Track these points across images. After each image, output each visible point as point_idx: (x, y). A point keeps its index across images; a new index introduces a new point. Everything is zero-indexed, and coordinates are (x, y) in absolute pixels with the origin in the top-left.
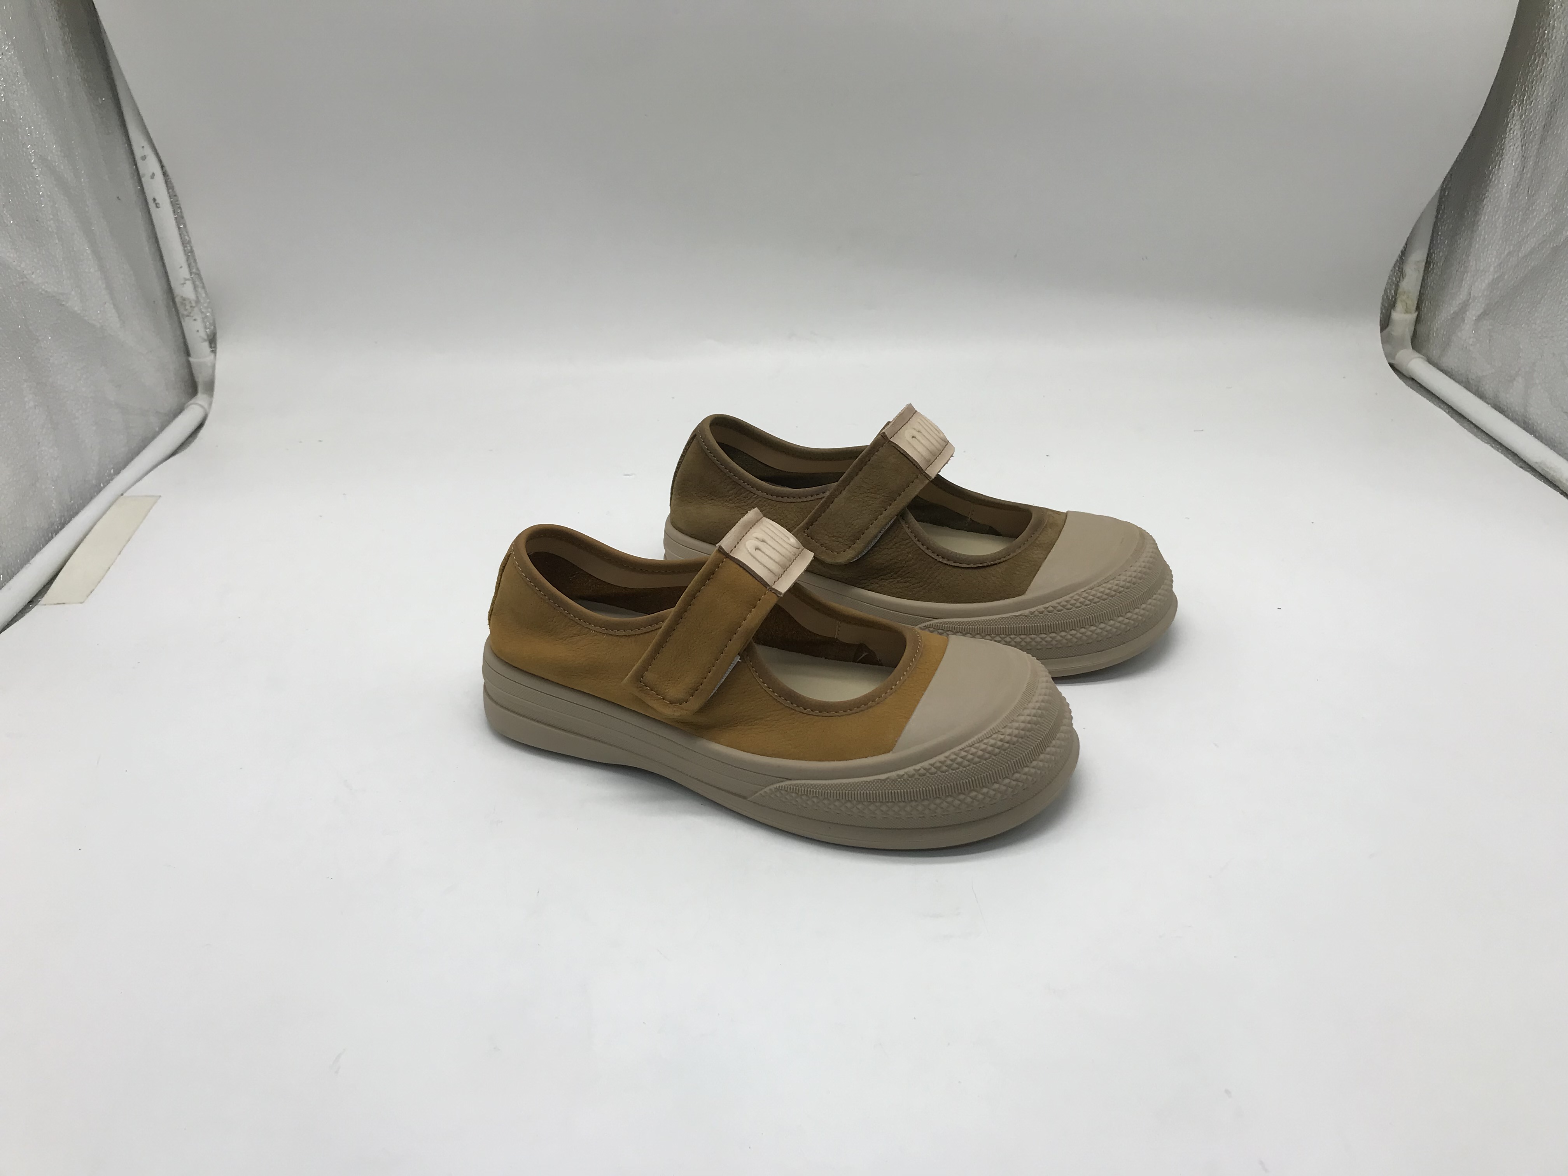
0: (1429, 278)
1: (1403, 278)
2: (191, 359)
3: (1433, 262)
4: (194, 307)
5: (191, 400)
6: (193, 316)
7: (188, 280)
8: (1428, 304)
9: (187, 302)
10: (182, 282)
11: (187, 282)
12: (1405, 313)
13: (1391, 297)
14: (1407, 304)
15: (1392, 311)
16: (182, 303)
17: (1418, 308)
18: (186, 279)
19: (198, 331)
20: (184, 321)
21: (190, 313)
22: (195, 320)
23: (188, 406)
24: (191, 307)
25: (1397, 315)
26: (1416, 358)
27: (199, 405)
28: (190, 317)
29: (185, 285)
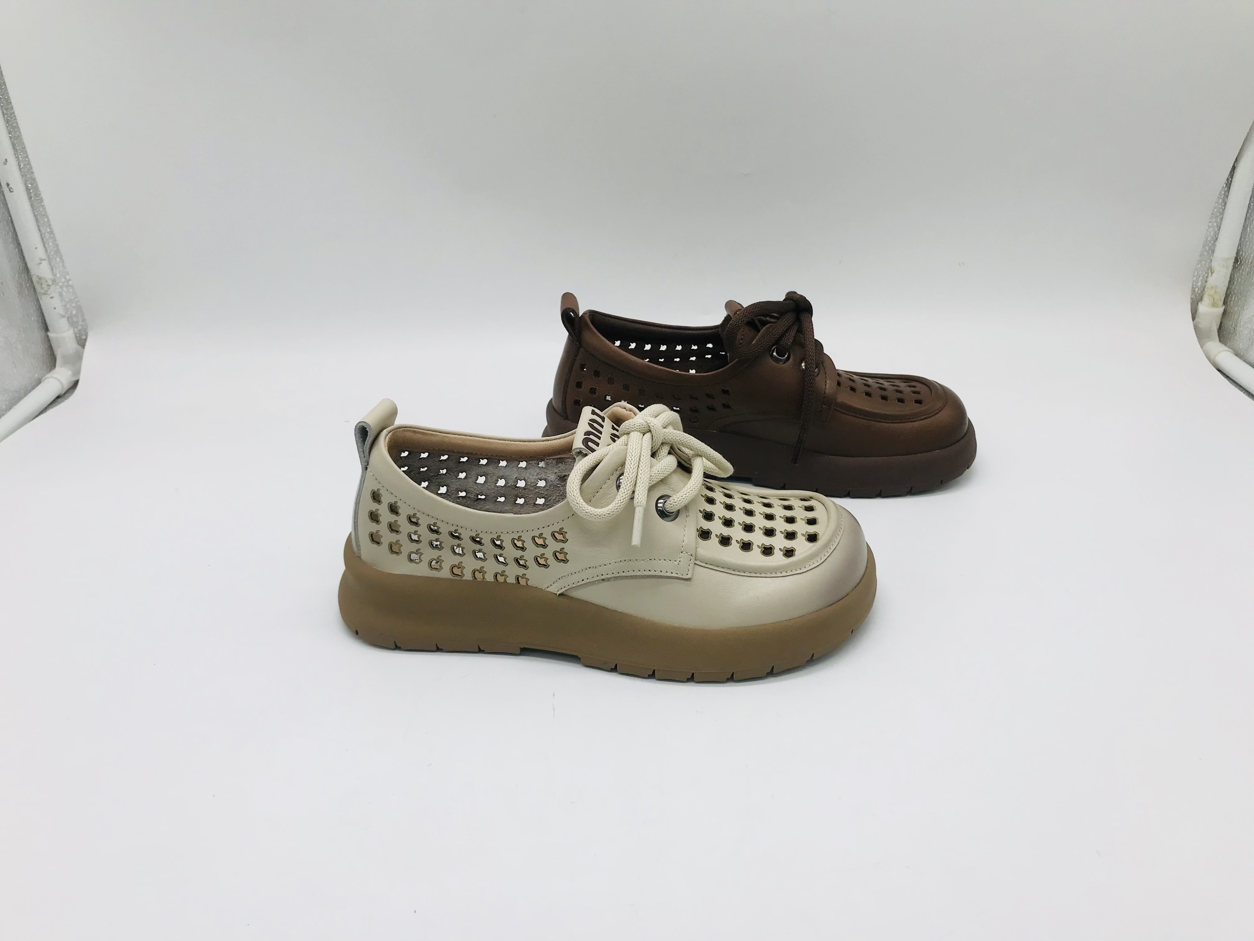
0: (1235, 274)
1: (1212, 273)
2: (50, 334)
3: (1240, 258)
4: (50, 286)
5: (48, 373)
6: (49, 295)
7: (45, 260)
8: (1235, 299)
9: (43, 281)
10: (39, 261)
11: (43, 262)
12: (1211, 307)
13: (1197, 289)
14: (1214, 299)
15: (1199, 304)
16: (38, 282)
17: (1225, 303)
18: (41, 260)
19: (55, 308)
20: (41, 299)
21: (46, 291)
22: (51, 298)
23: (45, 379)
24: (48, 285)
25: (1203, 308)
26: (1224, 351)
27: (56, 379)
28: (47, 294)
29: (40, 265)
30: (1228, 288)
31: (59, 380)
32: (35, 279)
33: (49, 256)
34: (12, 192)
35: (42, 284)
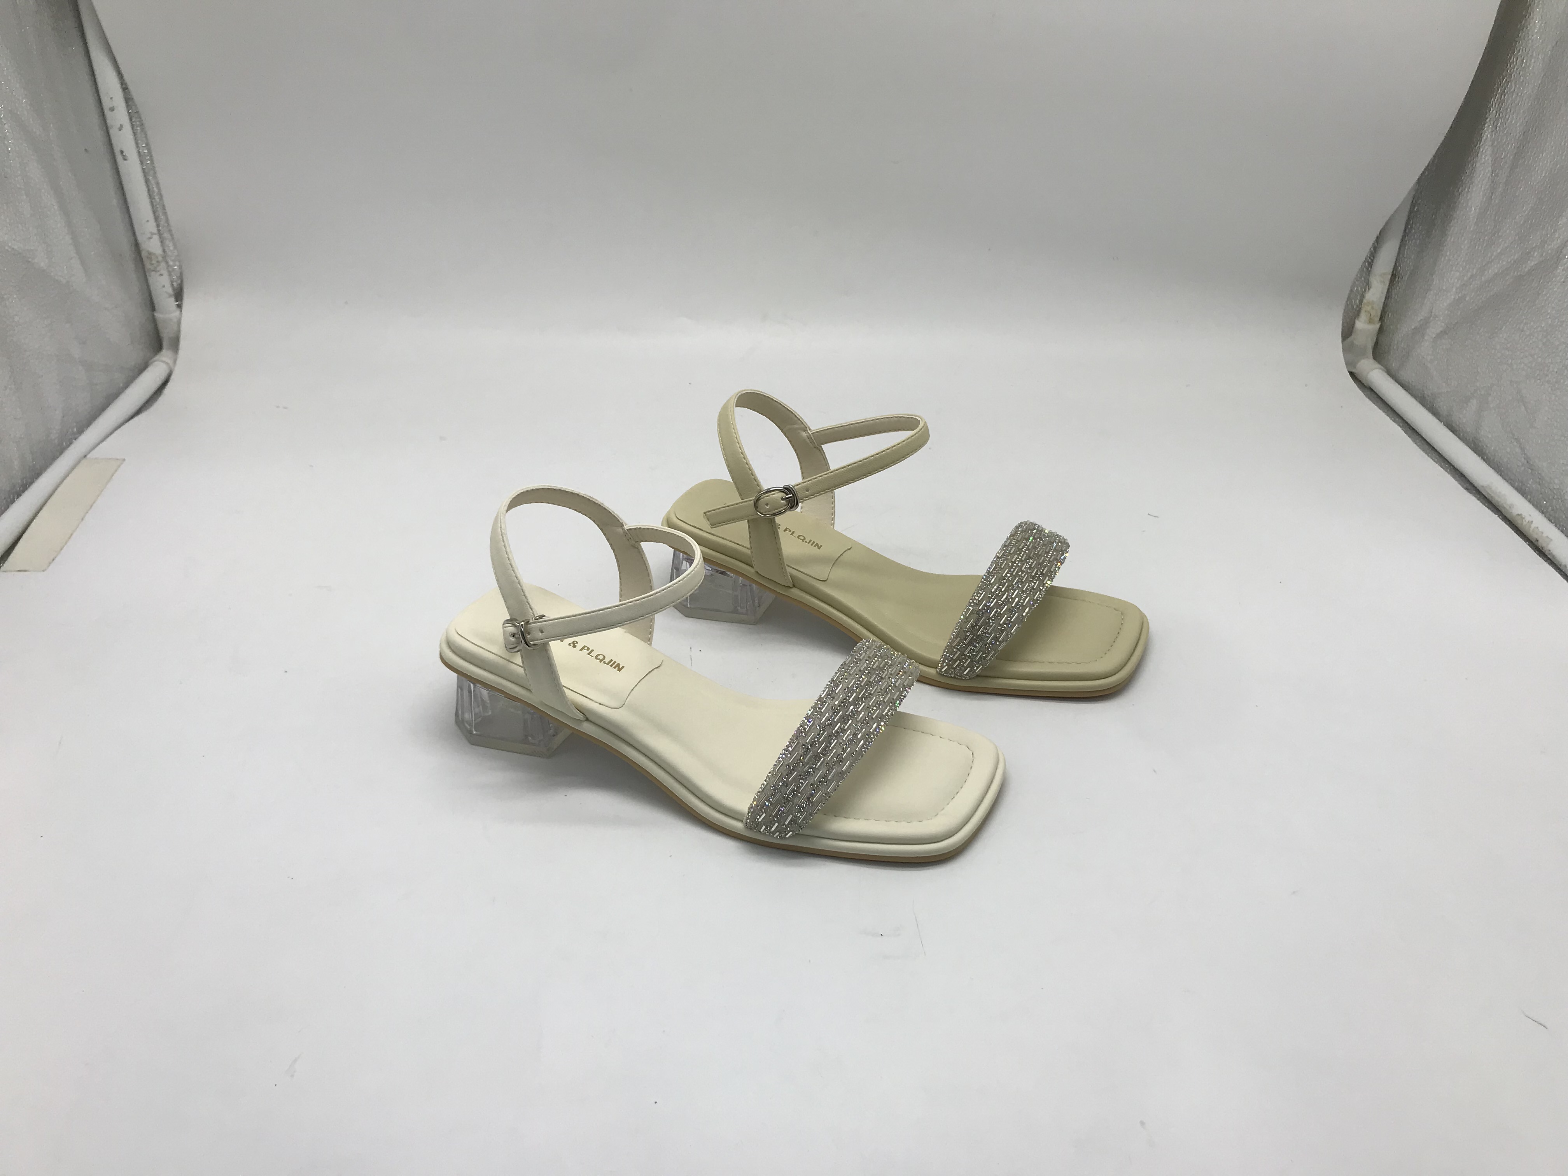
0: (1393, 291)
1: (1368, 289)
2: (156, 314)
3: (1398, 276)
4: (161, 261)
5: (156, 356)
6: (159, 271)
7: (155, 233)
9: (154, 256)
10: (149, 235)
11: (154, 235)
12: (1368, 323)
13: (1354, 306)
14: (1370, 314)
15: (1355, 320)
16: (147, 258)
17: (1381, 319)
18: (152, 234)
19: (164, 286)
20: (150, 276)
21: (156, 268)
22: (161, 275)
23: (152, 363)
24: (158, 262)
25: (1361, 324)
26: (1377, 369)
27: (164, 362)
28: (156, 271)
29: (152, 240)
30: (1385, 305)
31: (167, 363)
32: (144, 254)
33: (159, 231)
34: (125, 160)
35: (151, 259)
